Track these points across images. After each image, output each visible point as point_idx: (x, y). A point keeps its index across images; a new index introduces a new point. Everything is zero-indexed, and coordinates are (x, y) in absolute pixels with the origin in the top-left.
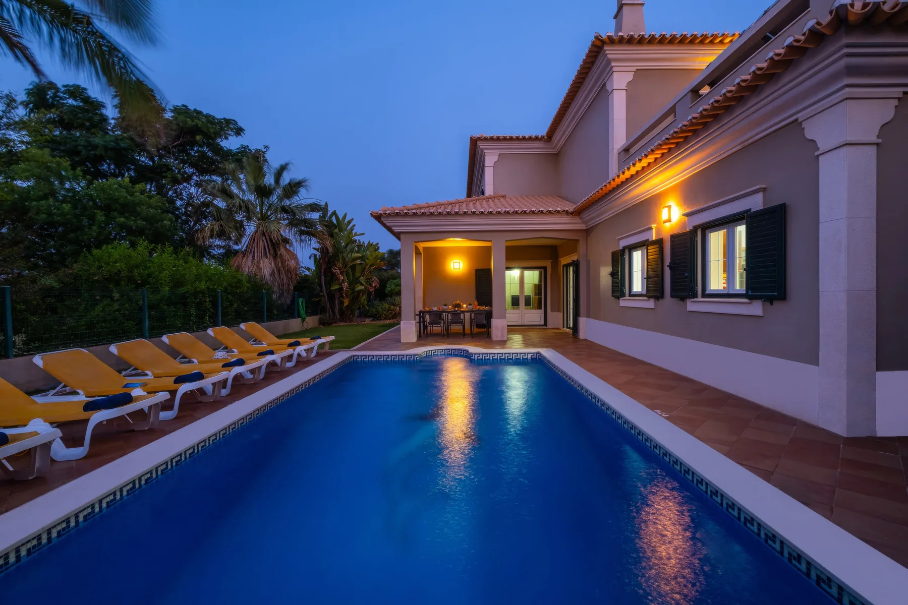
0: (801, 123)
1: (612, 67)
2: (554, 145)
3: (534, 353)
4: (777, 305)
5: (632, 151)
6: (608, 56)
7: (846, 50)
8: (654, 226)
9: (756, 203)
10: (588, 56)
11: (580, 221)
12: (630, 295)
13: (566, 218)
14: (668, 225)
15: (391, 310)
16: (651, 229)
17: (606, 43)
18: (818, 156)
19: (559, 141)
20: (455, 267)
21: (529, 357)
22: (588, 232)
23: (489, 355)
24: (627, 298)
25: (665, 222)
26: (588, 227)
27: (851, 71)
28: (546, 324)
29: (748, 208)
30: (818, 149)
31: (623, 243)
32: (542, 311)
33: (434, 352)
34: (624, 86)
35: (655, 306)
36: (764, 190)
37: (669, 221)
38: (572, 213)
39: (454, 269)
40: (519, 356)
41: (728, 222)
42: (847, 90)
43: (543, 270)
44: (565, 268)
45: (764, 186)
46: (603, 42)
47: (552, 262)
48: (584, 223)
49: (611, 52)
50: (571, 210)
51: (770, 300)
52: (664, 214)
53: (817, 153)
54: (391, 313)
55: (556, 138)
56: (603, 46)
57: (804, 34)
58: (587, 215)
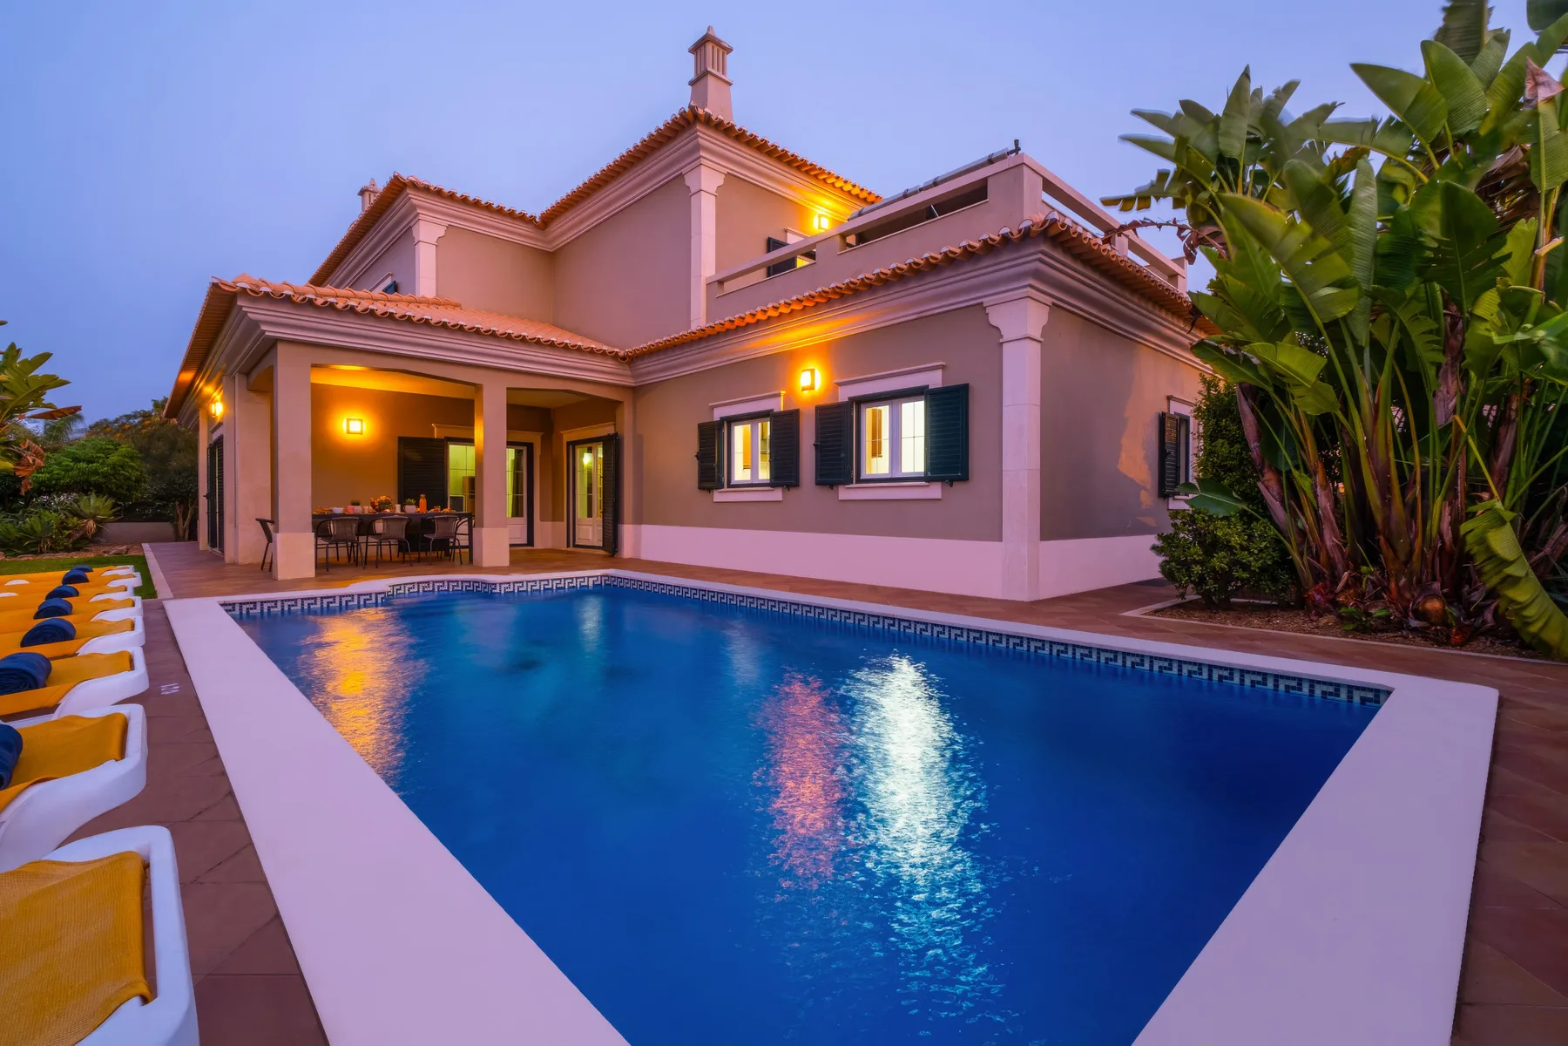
0: (985, 308)
1: (700, 157)
2: (551, 237)
3: (597, 576)
4: (958, 486)
5: (730, 286)
6: (699, 139)
7: (1040, 256)
8: (783, 392)
9: (935, 380)
10: (668, 127)
11: (629, 373)
12: (730, 486)
13: (609, 365)
14: (806, 393)
15: (68, 529)
16: (779, 395)
17: (700, 122)
18: (1002, 343)
19: (563, 234)
20: (351, 430)
21: (591, 584)
22: (636, 391)
23: (525, 584)
24: (726, 489)
25: (804, 389)
26: (637, 384)
27: (1037, 275)
28: (530, 541)
29: (926, 384)
30: (1002, 336)
31: (718, 414)
32: (523, 520)
33: (397, 590)
34: (713, 190)
35: (783, 497)
36: (943, 367)
37: (812, 388)
38: (624, 358)
39: (348, 432)
40: (575, 582)
41: (895, 397)
42: (1029, 289)
43: (525, 449)
44: (571, 447)
45: (944, 364)
46: (696, 116)
47: (542, 436)
48: (633, 377)
49: (705, 136)
50: (622, 353)
51: (951, 481)
52: (804, 379)
53: (1001, 341)
54: (69, 536)
55: (557, 228)
56: (694, 123)
57: (1020, 231)
58: (645, 366)
